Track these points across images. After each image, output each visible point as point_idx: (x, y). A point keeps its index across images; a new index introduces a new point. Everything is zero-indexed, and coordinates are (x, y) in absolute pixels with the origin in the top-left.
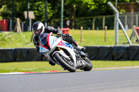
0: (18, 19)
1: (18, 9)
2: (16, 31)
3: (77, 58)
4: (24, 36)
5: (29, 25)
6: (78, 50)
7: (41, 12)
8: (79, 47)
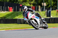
0: (39, 6)
1: (39, 2)
2: (39, 11)
3: (40, 23)
4: (42, 13)
5: (44, 8)
6: (42, 20)
7: (49, 3)
8: (42, 18)
